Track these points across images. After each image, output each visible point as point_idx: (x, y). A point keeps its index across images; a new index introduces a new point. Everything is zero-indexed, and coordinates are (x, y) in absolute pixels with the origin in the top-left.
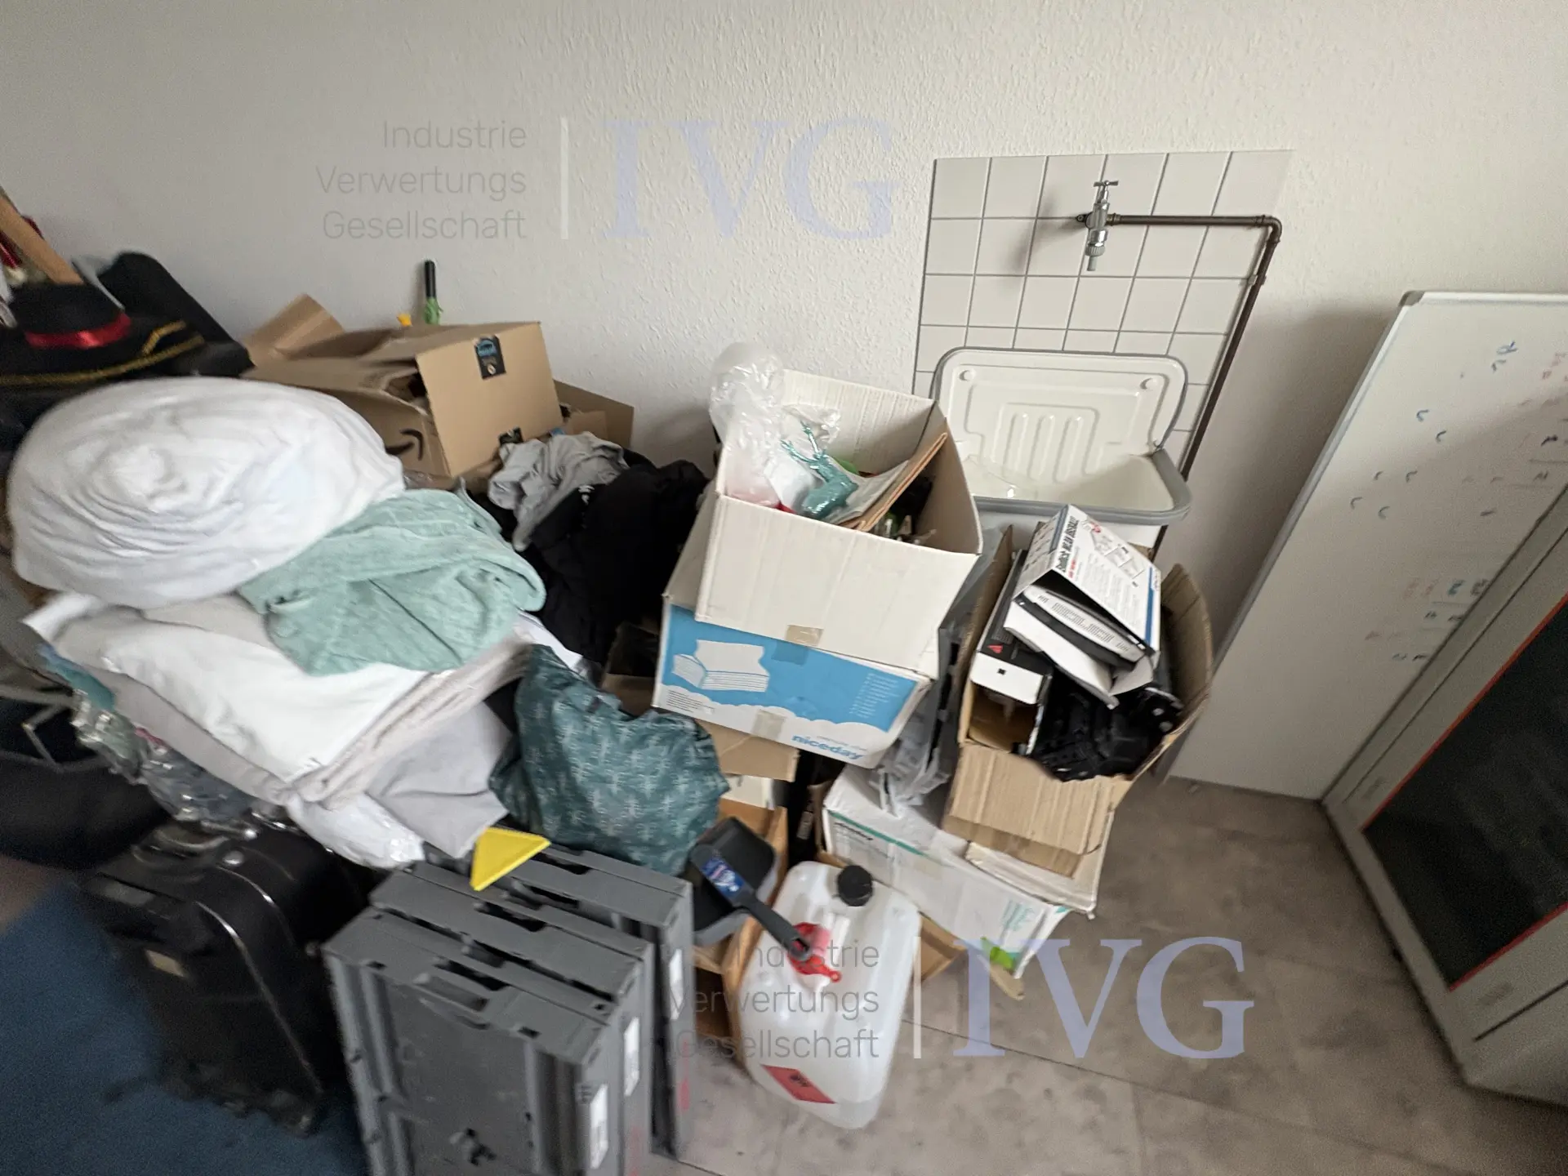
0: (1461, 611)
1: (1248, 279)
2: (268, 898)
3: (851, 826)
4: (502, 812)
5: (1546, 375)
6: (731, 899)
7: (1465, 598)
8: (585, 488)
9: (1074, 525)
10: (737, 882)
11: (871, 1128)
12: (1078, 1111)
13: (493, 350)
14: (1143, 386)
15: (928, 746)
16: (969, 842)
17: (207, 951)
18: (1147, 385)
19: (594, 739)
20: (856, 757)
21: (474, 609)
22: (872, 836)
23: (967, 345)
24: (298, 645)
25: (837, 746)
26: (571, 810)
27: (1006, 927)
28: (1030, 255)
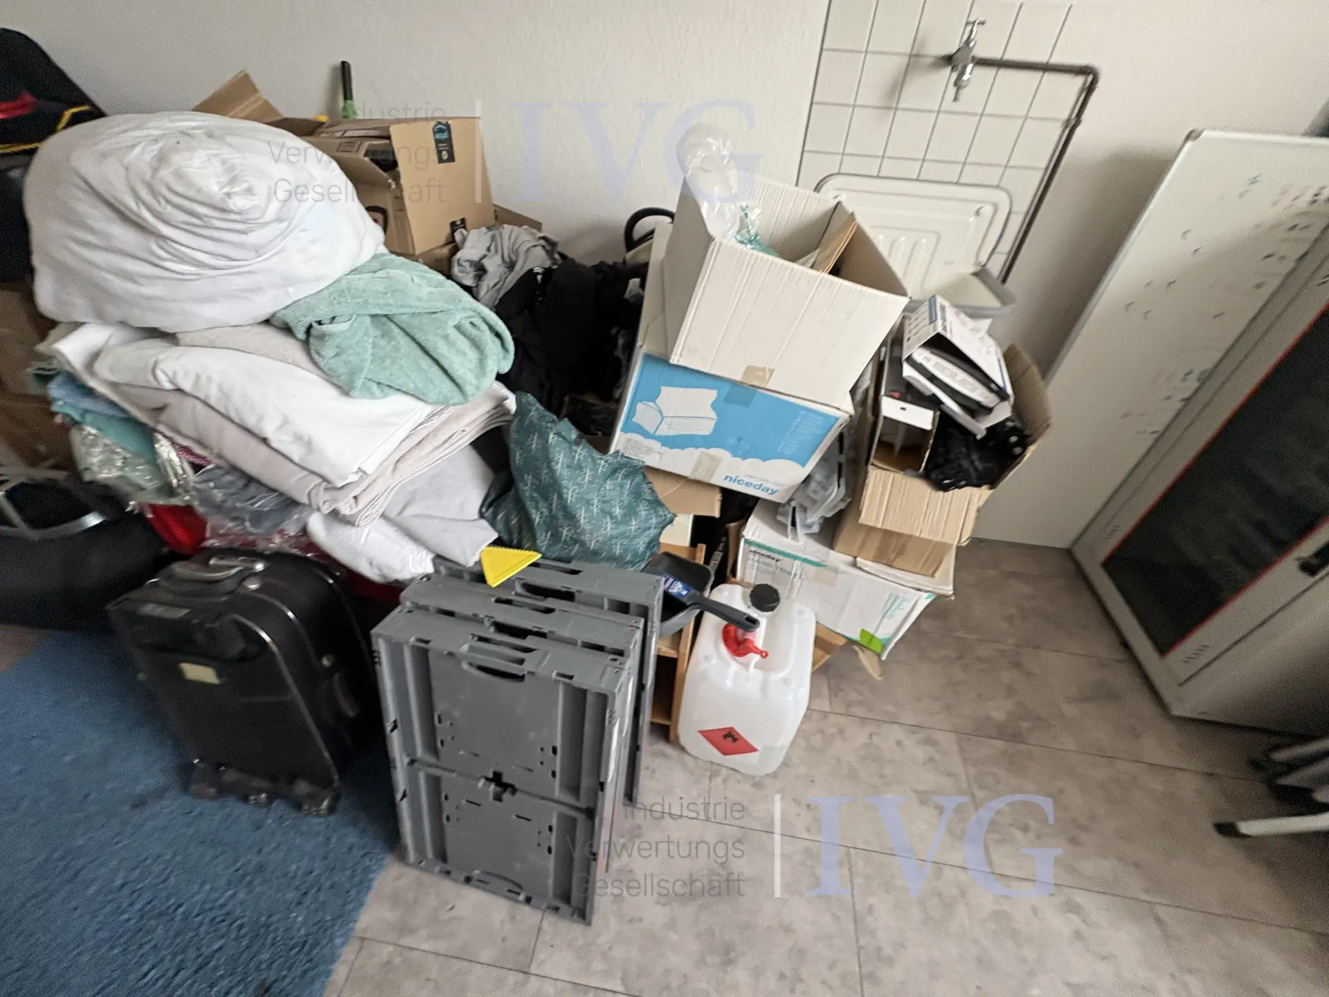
0: (1187, 394)
1: (1068, 121)
2: (290, 614)
3: (764, 552)
4: (495, 536)
5: (1275, 203)
6: (684, 600)
7: (1193, 384)
8: (537, 270)
9: (943, 308)
10: (685, 588)
11: (775, 775)
12: (921, 753)
13: (445, 136)
14: (978, 213)
15: (836, 477)
16: (855, 558)
17: (243, 658)
18: (981, 211)
19: (580, 467)
20: (773, 492)
21: (472, 354)
22: (781, 557)
23: (843, 171)
24: (339, 366)
25: (759, 483)
26: (562, 526)
27: (883, 617)
28: (901, 90)
